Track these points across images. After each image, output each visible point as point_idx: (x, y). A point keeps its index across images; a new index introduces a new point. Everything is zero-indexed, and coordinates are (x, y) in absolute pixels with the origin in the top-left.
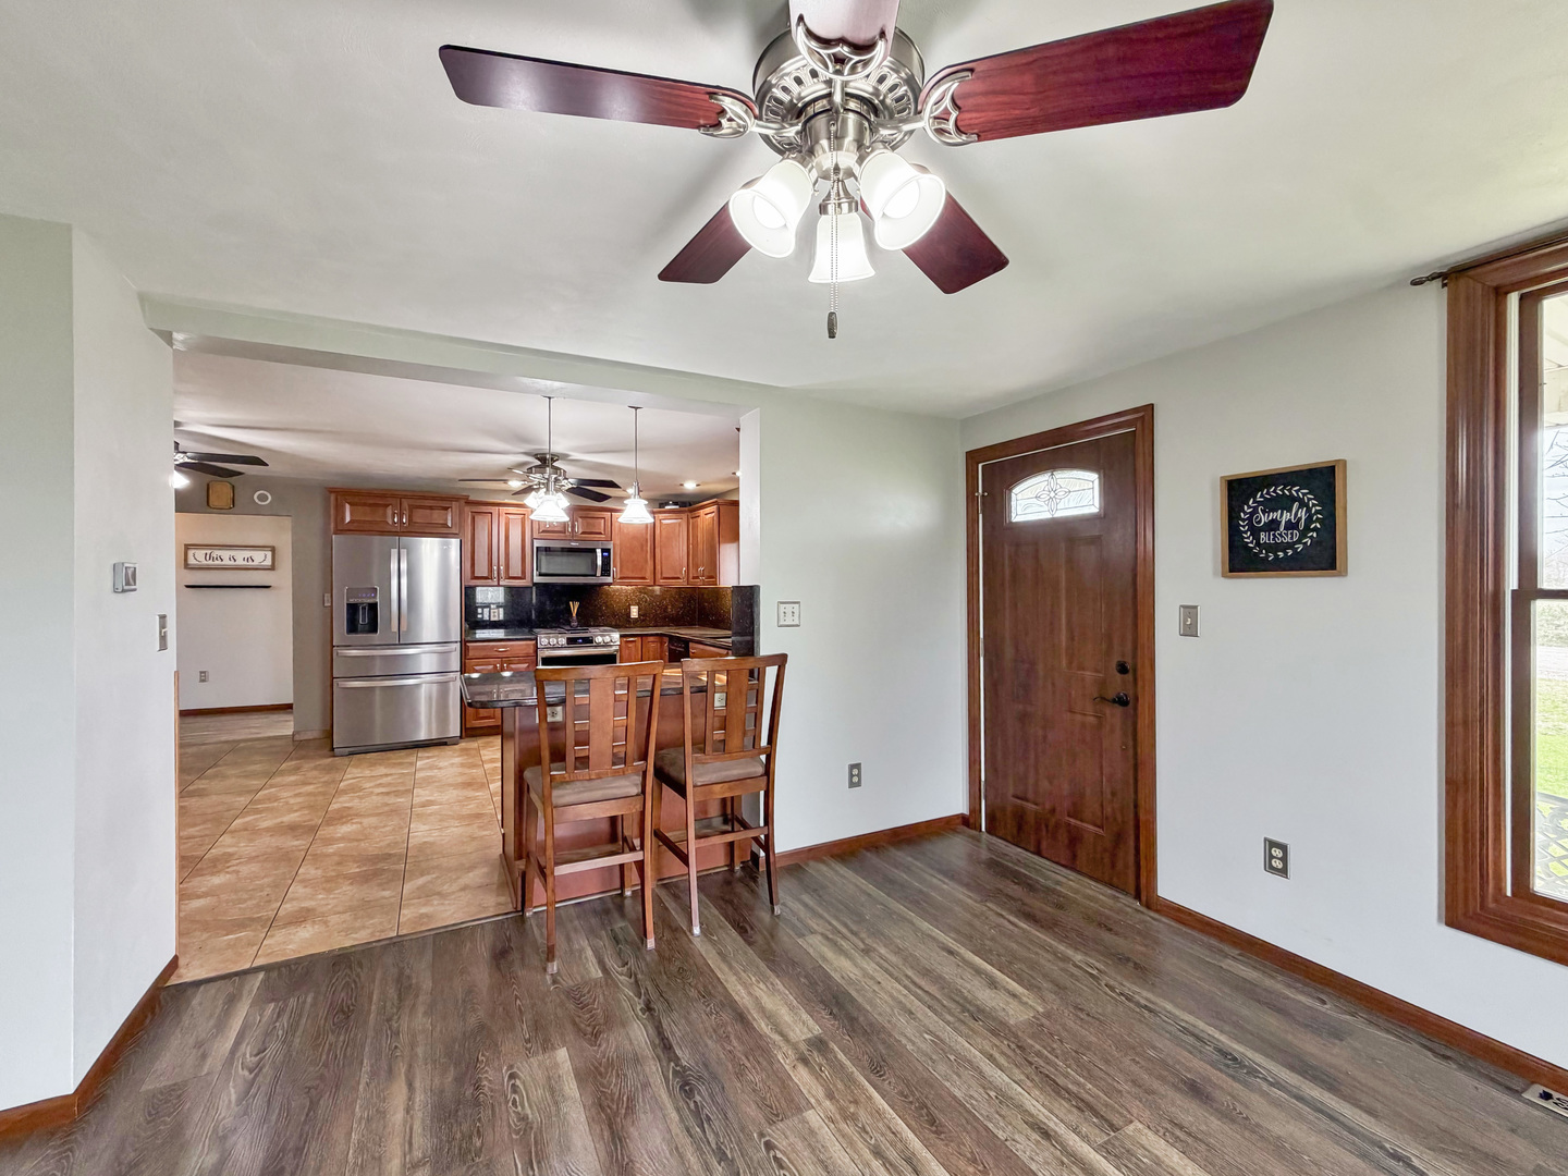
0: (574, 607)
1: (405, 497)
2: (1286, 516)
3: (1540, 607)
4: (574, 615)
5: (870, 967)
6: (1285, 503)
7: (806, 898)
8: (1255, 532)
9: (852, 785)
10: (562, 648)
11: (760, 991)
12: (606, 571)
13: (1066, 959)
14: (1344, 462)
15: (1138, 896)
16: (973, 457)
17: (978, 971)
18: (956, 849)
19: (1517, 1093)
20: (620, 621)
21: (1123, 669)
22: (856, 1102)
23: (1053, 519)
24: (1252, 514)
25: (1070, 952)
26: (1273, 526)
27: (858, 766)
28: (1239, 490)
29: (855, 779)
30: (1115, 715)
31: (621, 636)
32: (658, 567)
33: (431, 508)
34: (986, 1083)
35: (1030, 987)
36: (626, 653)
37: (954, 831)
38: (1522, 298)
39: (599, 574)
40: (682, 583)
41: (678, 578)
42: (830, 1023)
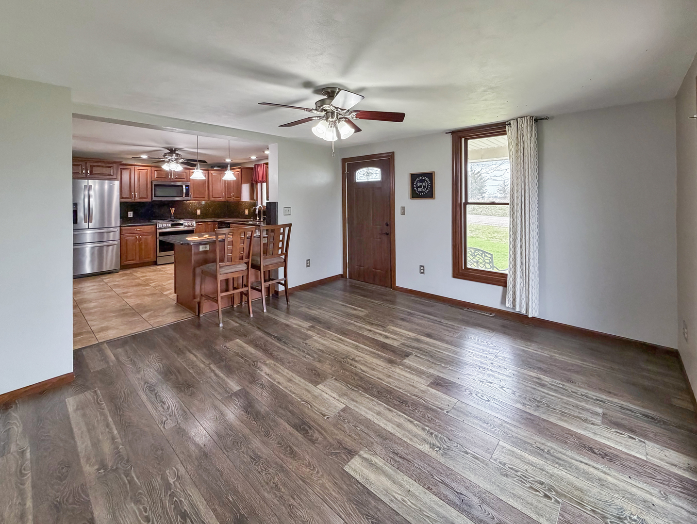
0: (173, 211)
1: (90, 161)
2: (424, 184)
3: (468, 206)
4: (173, 214)
5: (321, 311)
6: (423, 181)
7: (296, 300)
8: (417, 188)
9: (308, 266)
10: (169, 228)
11: (291, 320)
12: (187, 194)
13: (373, 302)
14: (434, 172)
15: (391, 288)
16: (344, 161)
17: (351, 308)
18: (340, 284)
19: (463, 309)
20: (193, 216)
21: (387, 225)
22: (325, 334)
23: (368, 182)
24: (416, 183)
25: (374, 301)
26: (421, 186)
27: (309, 260)
28: (414, 177)
29: (308, 264)
30: (385, 238)
31: (196, 222)
32: (211, 194)
33: (102, 167)
34: (355, 326)
35: (365, 309)
36: (198, 230)
37: (339, 279)
38: (465, 139)
39: (184, 196)
40: (222, 200)
41: (221, 198)
42: (313, 323)
